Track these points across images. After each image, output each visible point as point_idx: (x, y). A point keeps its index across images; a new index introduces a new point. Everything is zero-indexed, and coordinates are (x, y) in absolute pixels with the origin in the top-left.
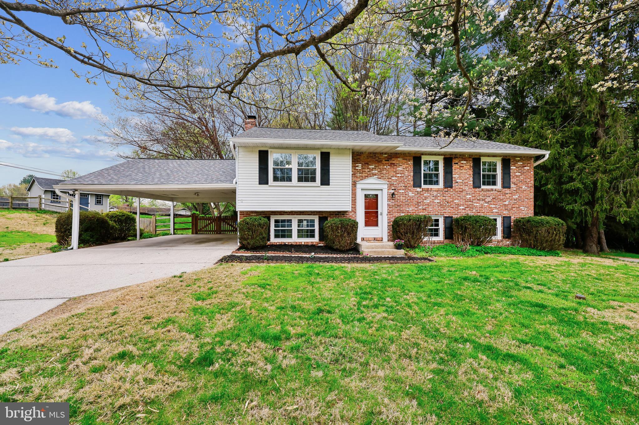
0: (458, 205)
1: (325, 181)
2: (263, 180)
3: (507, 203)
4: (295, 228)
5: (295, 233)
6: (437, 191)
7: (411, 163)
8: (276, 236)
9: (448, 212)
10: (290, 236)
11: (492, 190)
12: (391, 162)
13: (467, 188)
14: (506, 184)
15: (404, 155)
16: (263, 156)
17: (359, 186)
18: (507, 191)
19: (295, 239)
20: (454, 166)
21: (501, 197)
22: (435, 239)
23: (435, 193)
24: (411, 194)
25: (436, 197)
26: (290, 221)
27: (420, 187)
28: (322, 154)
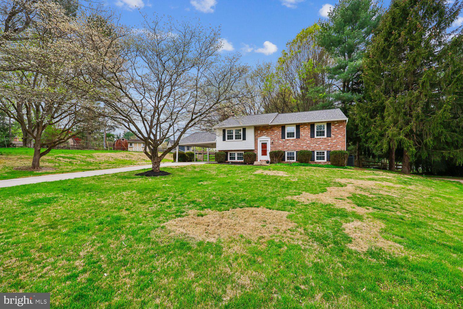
0: (303, 146)
1: (244, 139)
2: (224, 140)
3: (329, 144)
4: (236, 156)
5: (236, 158)
6: (293, 140)
7: (281, 129)
8: (230, 159)
9: (298, 149)
10: (235, 159)
11: (321, 138)
12: (272, 129)
13: (307, 138)
14: (329, 135)
15: (277, 126)
16: (224, 131)
17: (259, 140)
18: (329, 138)
19: (236, 160)
20: (301, 129)
21: (326, 141)
22: (293, 161)
23: (292, 141)
24: (280, 142)
25: (292, 143)
26: (235, 154)
27: (285, 139)
28: (243, 129)
